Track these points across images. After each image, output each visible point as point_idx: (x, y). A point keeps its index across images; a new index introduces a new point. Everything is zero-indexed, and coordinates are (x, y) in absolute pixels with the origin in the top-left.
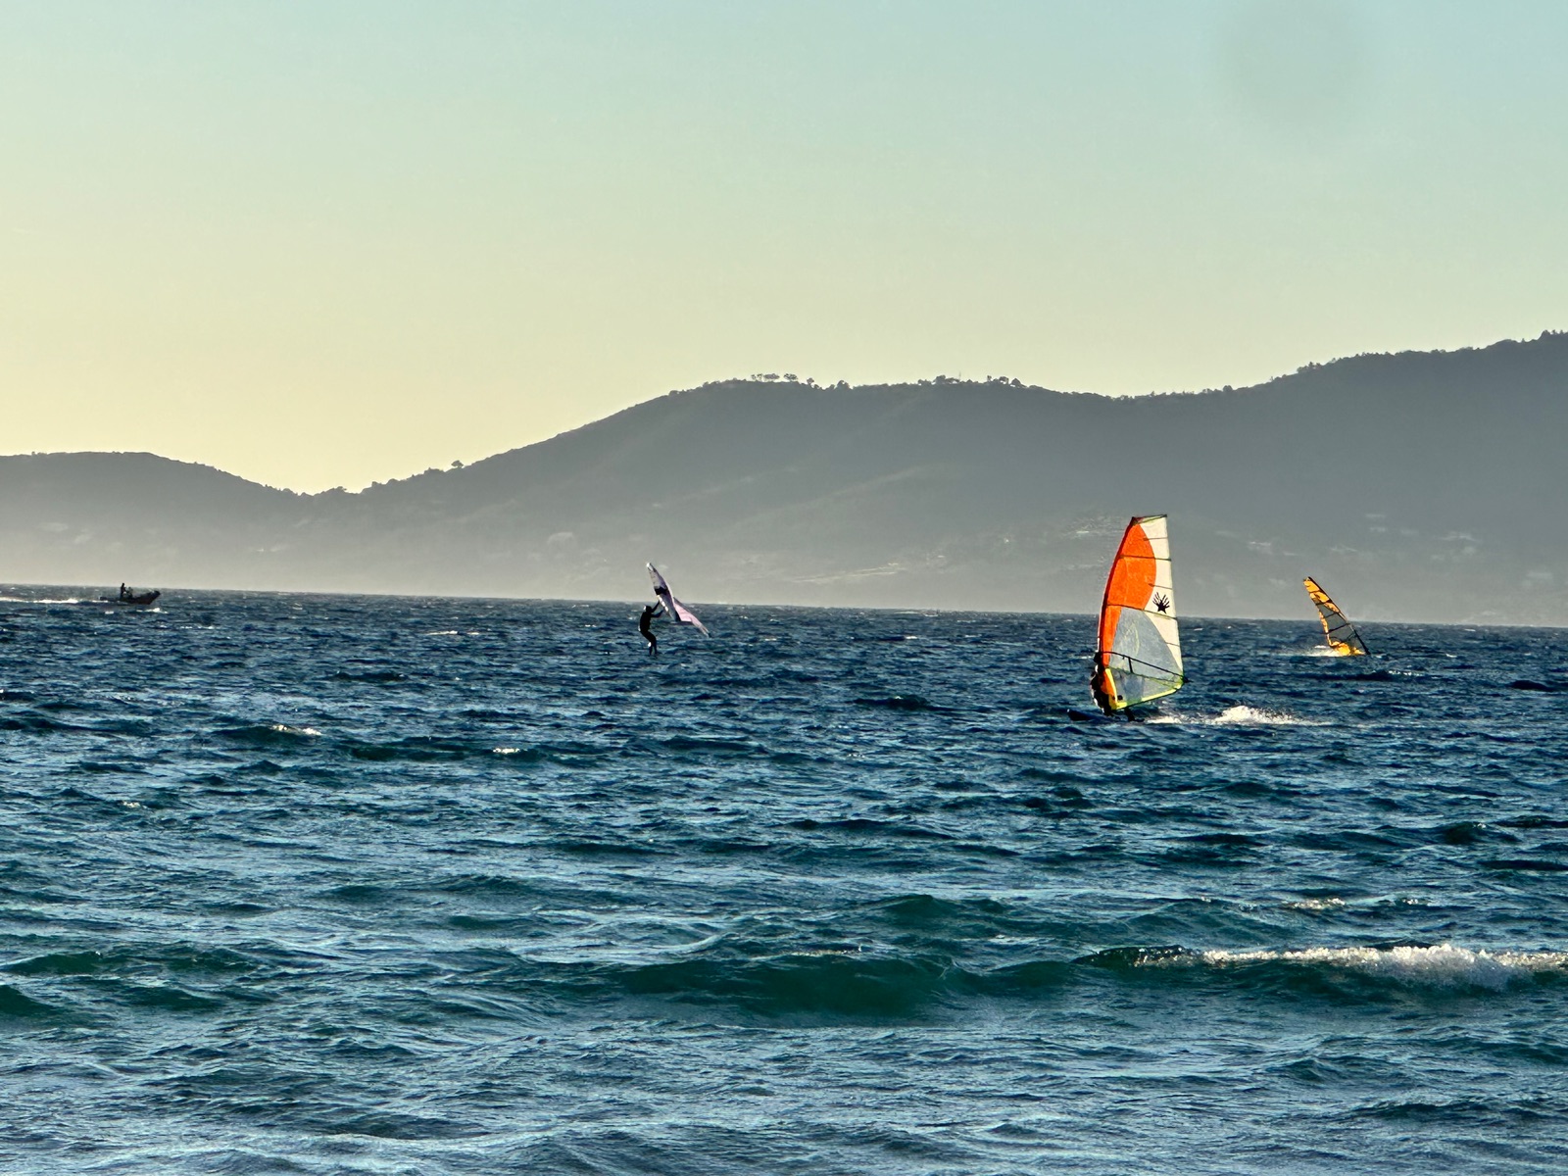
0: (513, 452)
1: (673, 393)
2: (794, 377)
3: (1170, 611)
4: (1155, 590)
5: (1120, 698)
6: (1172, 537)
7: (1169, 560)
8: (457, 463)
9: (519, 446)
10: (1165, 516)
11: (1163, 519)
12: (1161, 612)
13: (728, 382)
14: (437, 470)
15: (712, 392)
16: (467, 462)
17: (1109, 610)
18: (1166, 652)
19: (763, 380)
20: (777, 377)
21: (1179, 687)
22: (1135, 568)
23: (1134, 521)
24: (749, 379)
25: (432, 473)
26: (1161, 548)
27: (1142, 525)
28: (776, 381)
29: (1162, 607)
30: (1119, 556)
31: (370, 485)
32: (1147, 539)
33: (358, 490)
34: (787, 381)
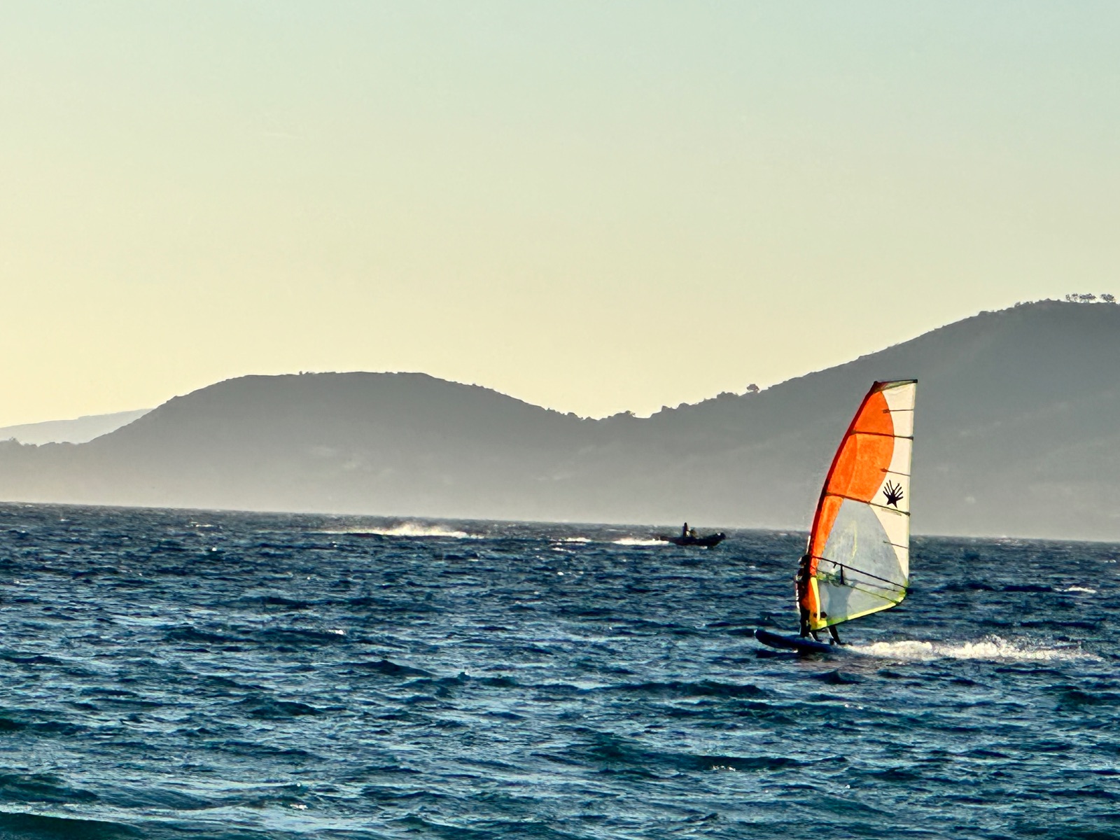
0: (813, 376)
1: (983, 314)
2: (1112, 298)
3: (903, 505)
4: (888, 476)
5: (823, 615)
6: (921, 410)
7: (911, 438)
8: (753, 387)
9: (819, 369)
10: (915, 381)
11: (912, 386)
12: (892, 506)
13: (1041, 302)
14: (730, 394)
15: (1024, 311)
16: (763, 387)
17: (828, 501)
18: (890, 556)
19: (1078, 301)
20: (1094, 297)
21: (900, 599)
22: (868, 447)
23: (877, 387)
24: (1063, 299)
25: (726, 398)
26: (903, 423)
27: (885, 392)
28: (1092, 302)
29: (893, 499)
30: (850, 432)
31: (659, 410)
32: (887, 411)
33: (647, 415)
34: (1103, 301)
